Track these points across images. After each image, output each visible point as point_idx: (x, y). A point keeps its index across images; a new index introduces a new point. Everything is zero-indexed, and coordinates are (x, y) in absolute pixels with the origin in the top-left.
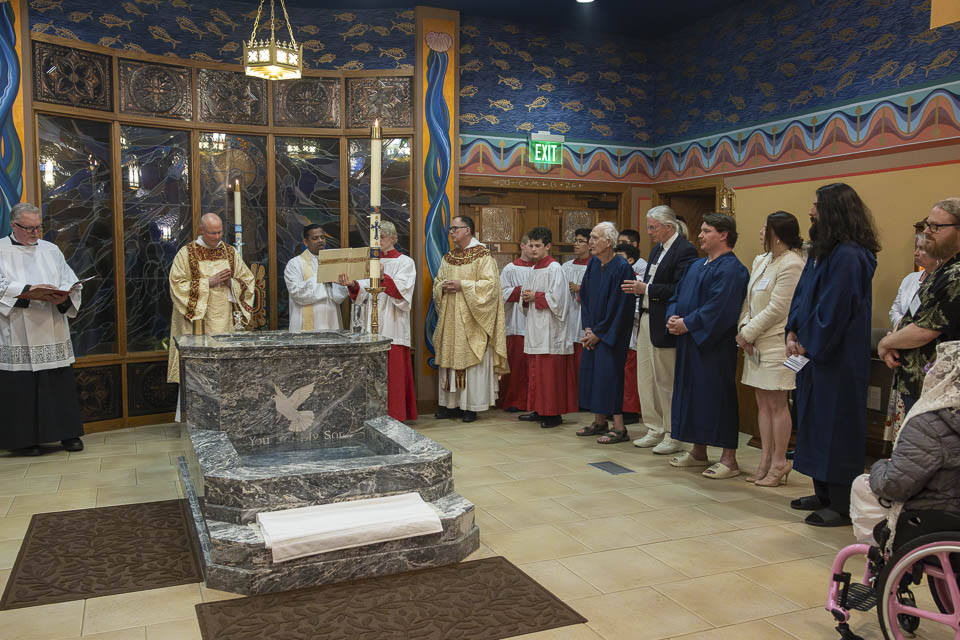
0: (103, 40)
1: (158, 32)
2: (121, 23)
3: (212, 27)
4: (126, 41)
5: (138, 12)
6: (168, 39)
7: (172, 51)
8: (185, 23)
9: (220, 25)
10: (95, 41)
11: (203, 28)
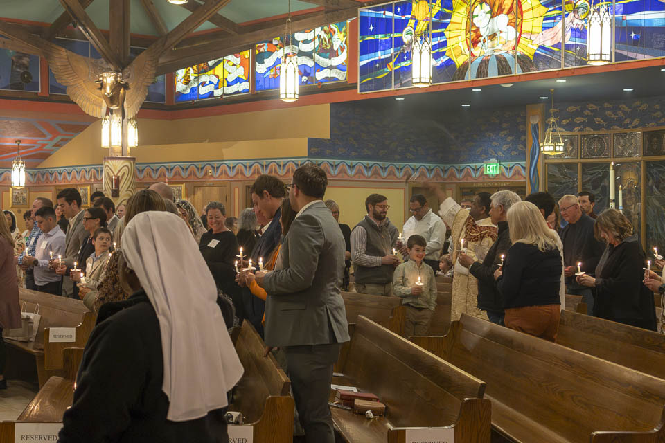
0: (575, 129)
1: (598, 120)
2: (583, 120)
3: (620, 113)
4: (585, 127)
5: (590, 114)
6: (602, 122)
7: (604, 127)
8: (609, 114)
9: (623, 112)
10: (571, 130)
11: (617, 115)
